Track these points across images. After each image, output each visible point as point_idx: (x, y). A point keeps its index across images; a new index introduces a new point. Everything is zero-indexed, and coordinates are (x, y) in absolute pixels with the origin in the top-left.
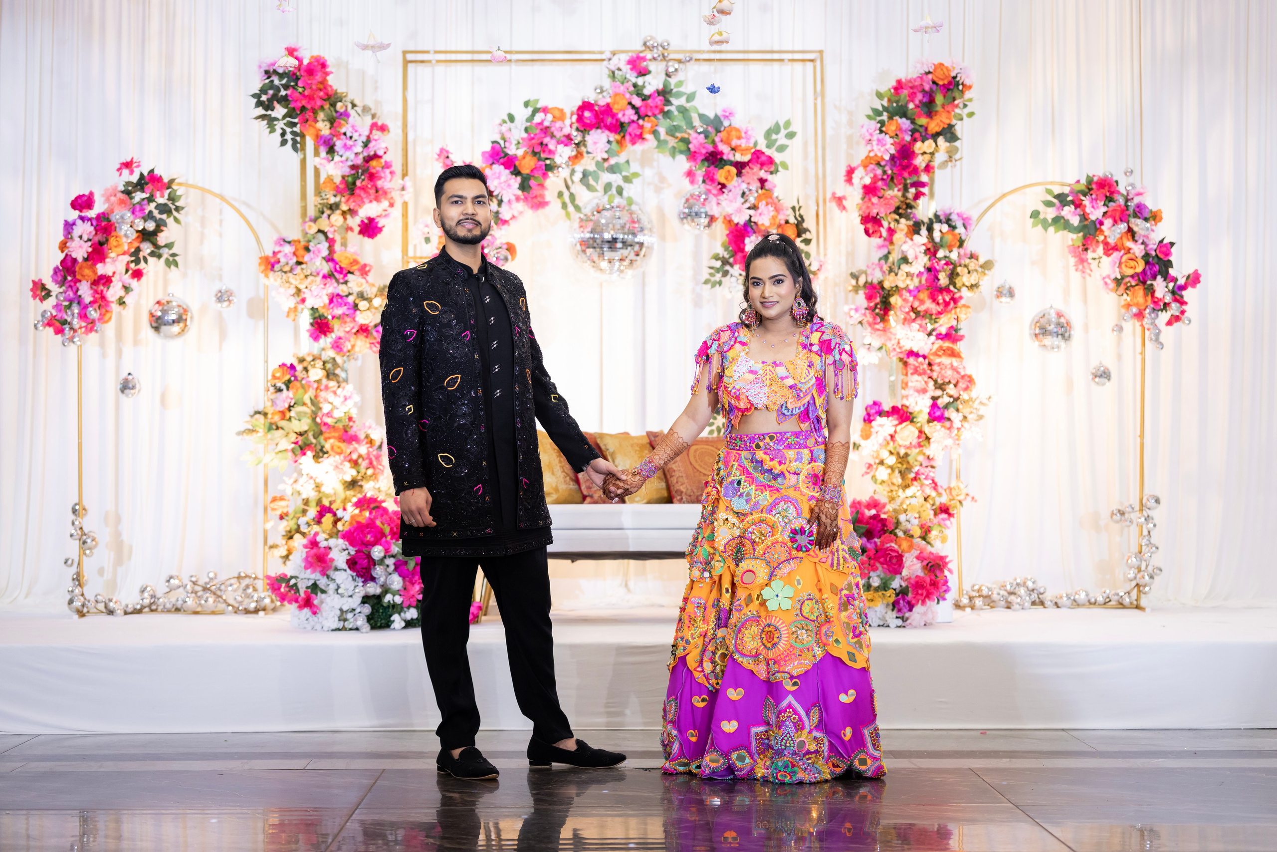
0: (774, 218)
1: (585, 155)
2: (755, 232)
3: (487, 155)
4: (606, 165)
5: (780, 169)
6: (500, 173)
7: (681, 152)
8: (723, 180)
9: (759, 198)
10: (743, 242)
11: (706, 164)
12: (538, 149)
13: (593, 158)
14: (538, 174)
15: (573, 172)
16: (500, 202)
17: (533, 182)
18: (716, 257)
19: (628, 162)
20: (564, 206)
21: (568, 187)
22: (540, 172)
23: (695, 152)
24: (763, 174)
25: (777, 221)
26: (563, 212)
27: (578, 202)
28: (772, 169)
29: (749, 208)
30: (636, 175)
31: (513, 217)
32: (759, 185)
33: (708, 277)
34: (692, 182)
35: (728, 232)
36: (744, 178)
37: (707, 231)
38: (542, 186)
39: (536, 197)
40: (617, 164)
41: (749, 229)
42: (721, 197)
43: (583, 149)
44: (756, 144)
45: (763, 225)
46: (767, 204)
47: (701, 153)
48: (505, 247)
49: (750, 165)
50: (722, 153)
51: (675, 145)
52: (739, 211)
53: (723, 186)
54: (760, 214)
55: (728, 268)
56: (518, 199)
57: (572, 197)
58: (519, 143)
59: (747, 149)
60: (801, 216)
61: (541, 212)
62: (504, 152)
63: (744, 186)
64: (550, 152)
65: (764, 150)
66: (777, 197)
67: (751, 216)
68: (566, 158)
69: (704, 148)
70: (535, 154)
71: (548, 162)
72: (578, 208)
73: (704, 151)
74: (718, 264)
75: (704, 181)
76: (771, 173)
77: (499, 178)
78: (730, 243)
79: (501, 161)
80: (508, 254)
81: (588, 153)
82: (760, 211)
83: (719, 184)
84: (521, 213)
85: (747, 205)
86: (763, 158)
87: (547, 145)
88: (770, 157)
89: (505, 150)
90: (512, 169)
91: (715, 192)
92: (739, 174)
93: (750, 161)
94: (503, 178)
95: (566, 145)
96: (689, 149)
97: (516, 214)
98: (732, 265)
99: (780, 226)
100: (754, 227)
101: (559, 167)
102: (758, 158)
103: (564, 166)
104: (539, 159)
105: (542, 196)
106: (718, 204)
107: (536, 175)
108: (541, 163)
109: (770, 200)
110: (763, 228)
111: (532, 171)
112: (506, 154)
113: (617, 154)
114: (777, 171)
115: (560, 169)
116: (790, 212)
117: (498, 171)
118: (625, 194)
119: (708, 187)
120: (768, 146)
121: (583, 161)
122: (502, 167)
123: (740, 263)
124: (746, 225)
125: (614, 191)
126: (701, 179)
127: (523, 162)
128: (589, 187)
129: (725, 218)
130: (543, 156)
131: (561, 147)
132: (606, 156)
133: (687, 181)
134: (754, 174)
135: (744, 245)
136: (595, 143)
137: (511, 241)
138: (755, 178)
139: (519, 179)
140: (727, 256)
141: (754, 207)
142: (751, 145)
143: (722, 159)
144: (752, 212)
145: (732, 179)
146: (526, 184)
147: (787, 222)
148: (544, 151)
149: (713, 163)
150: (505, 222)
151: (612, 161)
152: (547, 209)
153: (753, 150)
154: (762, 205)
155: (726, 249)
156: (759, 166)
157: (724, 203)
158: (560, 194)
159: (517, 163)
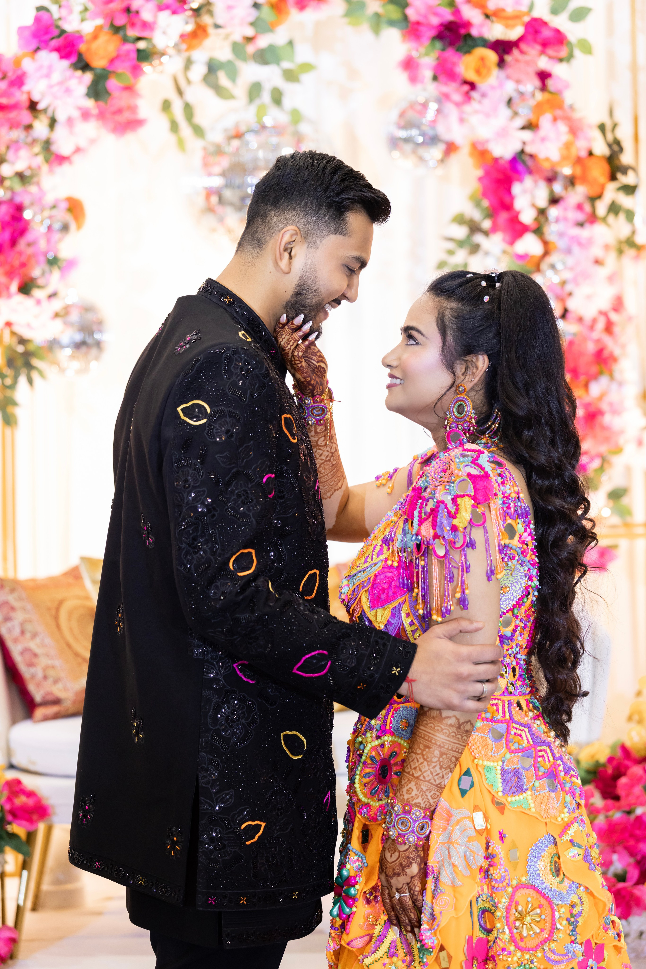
0: (568, 146)
1: (211, 30)
2: (530, 172)
3: (27, 33)
4: (251, 49)
5: (577, 53)
6: (50, 68)
7: (392, 23)
8: (471, 76)
9: (539, 108)
10: (508, 191)
11: (438, 45)
12: (121, 20)
13: (227, 36)
14: (123, 68)
15: (189, 64)
16: (53, 123)
17: (113, 83)
18: (460, 220)
19: (291, 43)
20: (174, 127)
21: (180, 92)
22: (127, 64)
23: (418, 23)
24: (544, 63)
25: (574, 152)
26: (172, 138)
27: (199, 119)
28: (564, 53)
29: (523, 128)
30: (307, 67)
31: (78, 150)
32: (537, 83)
33: (444, 256)
34: (414, 79)
35: (480, 173)
36: (509, 71)
37: (440, 171)
38: (129, 89)
39: (119, 111)
40: (272, 48)
41: (520, 168)
42: (468, 108)
43: (206, 19)
44: (531, 7)
45: (547, 159)
46: (555, 119)
47: (430, 26)
48: (64, 205)
49: (523, 46)
50: (468, 25)
51: (380, 10)
52: (503, 133)
53: (472, 86)
54: (543, 140)
55: (479, 238)
56: (86, 115)
57: (188, 109)
58: (86, 9)
59: (517, 17)
60: (617, 142)
61: (130, 137)
62: (58, 27)
63: (510, 88)
64: (146, 25)
65: (546, 17)
66: (571, 107)
67: (524, 143)
68: (174, 38)
69: (436, 14)
70: (116, 29)
71: (142, 45)
72: (198, 131)
73: (435, 21)
74: (461, 232)
75: (435, 78)
76: (561, 60)
77: (48, 76)
78: (485, 194)
79: (54, 43)
80: (69, 218)
81: (217, 26)
82: (542, 132)
83: (466, 82)
84: (93, 141)
85: (519, 122)
86: (546, 33)
87: (137, 13)
88: (558, 31)
89: (60, 23)
90: (74, 59)
91: (457, 97)
92: (501, 64)
93: (521, 39)
94: (56, 77)
95: (174, 12)
96: (405, 17)
97: (83, 144)
98: (486, 233)
99: (579, 161)
100: (530, 163)
101: (163, 54)
102: (537, 32)
103: (171, 51)
104: (125, 40)
105: (133, 109)
106: (462, 120)
107: (120, 71)
108: (129, 47)
109: (559, 112)
110: (546, 165)
111: (112, 61)
112: (63, 32)
113: (270, 28)
114: (569, 58)
115: (164, 59)
116: (597, 134)
117: (46, 63)
118: (287, 102)
119: (445, 89)
120: (555, 11)
121: (208, 43)
122: (55, 56)
123: (504, 231)
124: (514, 161)
125: (266, 97)
126: (428, 74)
127: (95, 45)
128: (219, 90)
129: (474, 146)
130: (132, 33)
131: (164, 17)
132: (250, 32)
133: (402, 77)
134: (527, 63)
135: (512, 198)
136: (230, 8)
137: (77, 195)
138: (531, 71)
139: (88, 77)
140: (476, 215)
141: (531, 126)
142: (524, 9)
143: (469, 36)
144: (527, 135)
145: (489, 70)
146: (100, 86)
147: (590, 154)
148: (133, 25)
149: (452, 44)
150: (61, 159)
151: (263, 42)
152: (143, 132)
153: (527, 19)
154: (545, 121)
155: (478, 204)
156: (538, 48)
157: (475, 120)
158: (166, 106)
159: (82, 47)
